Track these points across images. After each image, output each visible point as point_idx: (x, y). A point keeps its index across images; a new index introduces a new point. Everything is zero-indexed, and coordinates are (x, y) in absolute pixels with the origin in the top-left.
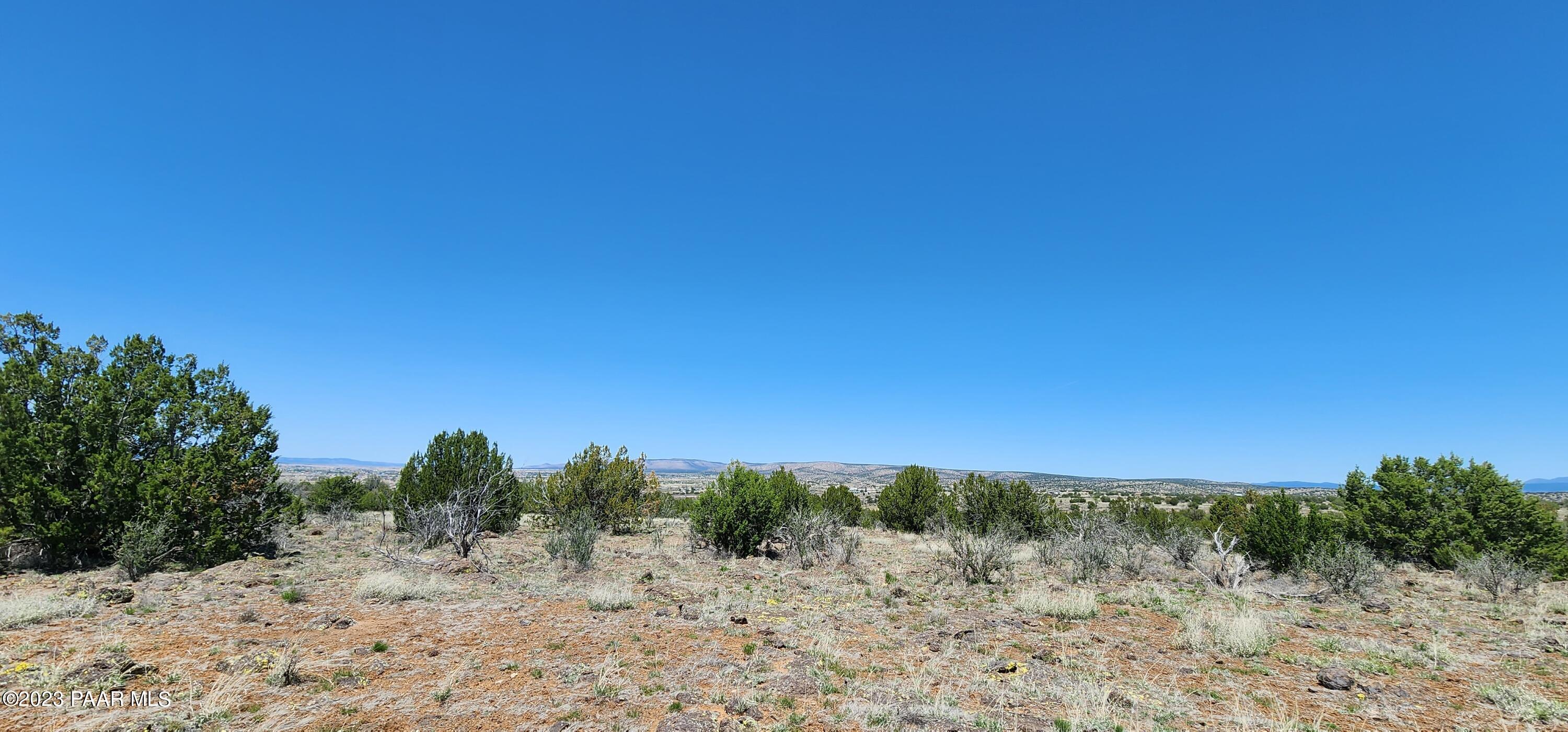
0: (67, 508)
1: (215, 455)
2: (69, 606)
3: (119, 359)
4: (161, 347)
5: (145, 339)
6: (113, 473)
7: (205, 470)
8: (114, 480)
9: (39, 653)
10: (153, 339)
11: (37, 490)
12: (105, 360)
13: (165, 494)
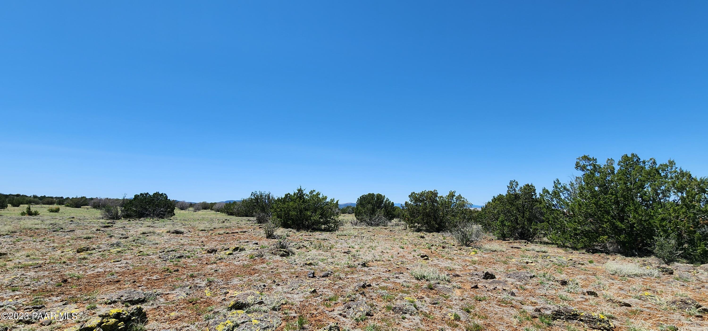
0: (624, 229)
1: (686, 205)
2: (647, 272)
3: (622, 166)
4: (638, 157)
5: (629, 156)
6: (639, 215)
7: (683, 213)
8: (640, 218)
9: (648, 289)
10: (633, 155)
11: (611, 222)
12: (617, 168)
13: (666, 225)
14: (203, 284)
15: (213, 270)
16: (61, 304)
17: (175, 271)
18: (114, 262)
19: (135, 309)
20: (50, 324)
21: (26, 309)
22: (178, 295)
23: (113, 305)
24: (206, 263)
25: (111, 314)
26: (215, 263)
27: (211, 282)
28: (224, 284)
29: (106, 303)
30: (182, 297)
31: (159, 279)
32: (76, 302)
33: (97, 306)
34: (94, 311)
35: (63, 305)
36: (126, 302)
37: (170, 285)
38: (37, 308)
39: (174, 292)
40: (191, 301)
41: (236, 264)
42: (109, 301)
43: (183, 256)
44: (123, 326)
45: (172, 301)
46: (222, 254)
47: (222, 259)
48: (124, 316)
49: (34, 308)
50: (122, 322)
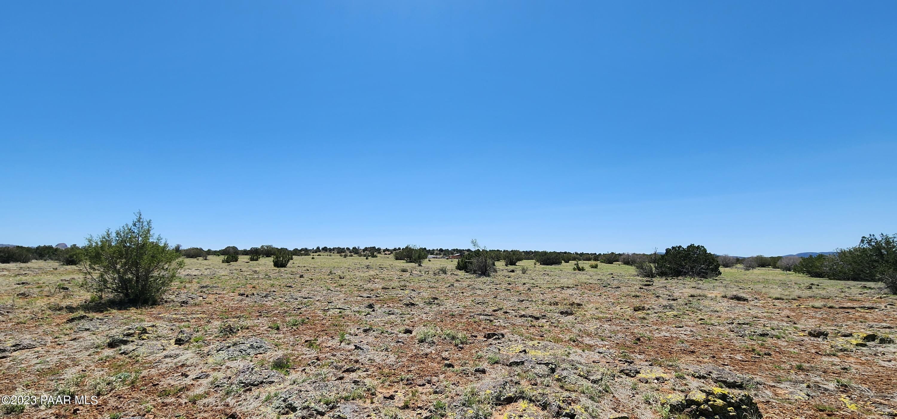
14: (831, 386)
15: (839, 367)
16: (646, 363)
17: (765, 354)
18: (675, 327)
19: (743, 396)
20: (647, 382)
21: (620, 361)
22: (791, 393)
23: (703, 380)
24: (816, 353)
25: (715, 393)
26: (834, 355)
27: (846, 386)
28: (877, 397)
29: (693, 376)
30: (800, 397)
31: (746, 361)
32: (660, 366)
33: (686, 376)
34: (684, 382)
35: (650, 365)
36: (719, 381)
37: (770, 374)
38: (628, 362)
39: (782, 386)
40: (820, 408)
41: (883, 365)
42: (697, 374)
43: (768, 334)
44: (735, 414)
45: (786, 399)
46: (840, 342)
47: (846, 350)
48: (733, 401)
49: (626, 362)
50: (731, 408)
